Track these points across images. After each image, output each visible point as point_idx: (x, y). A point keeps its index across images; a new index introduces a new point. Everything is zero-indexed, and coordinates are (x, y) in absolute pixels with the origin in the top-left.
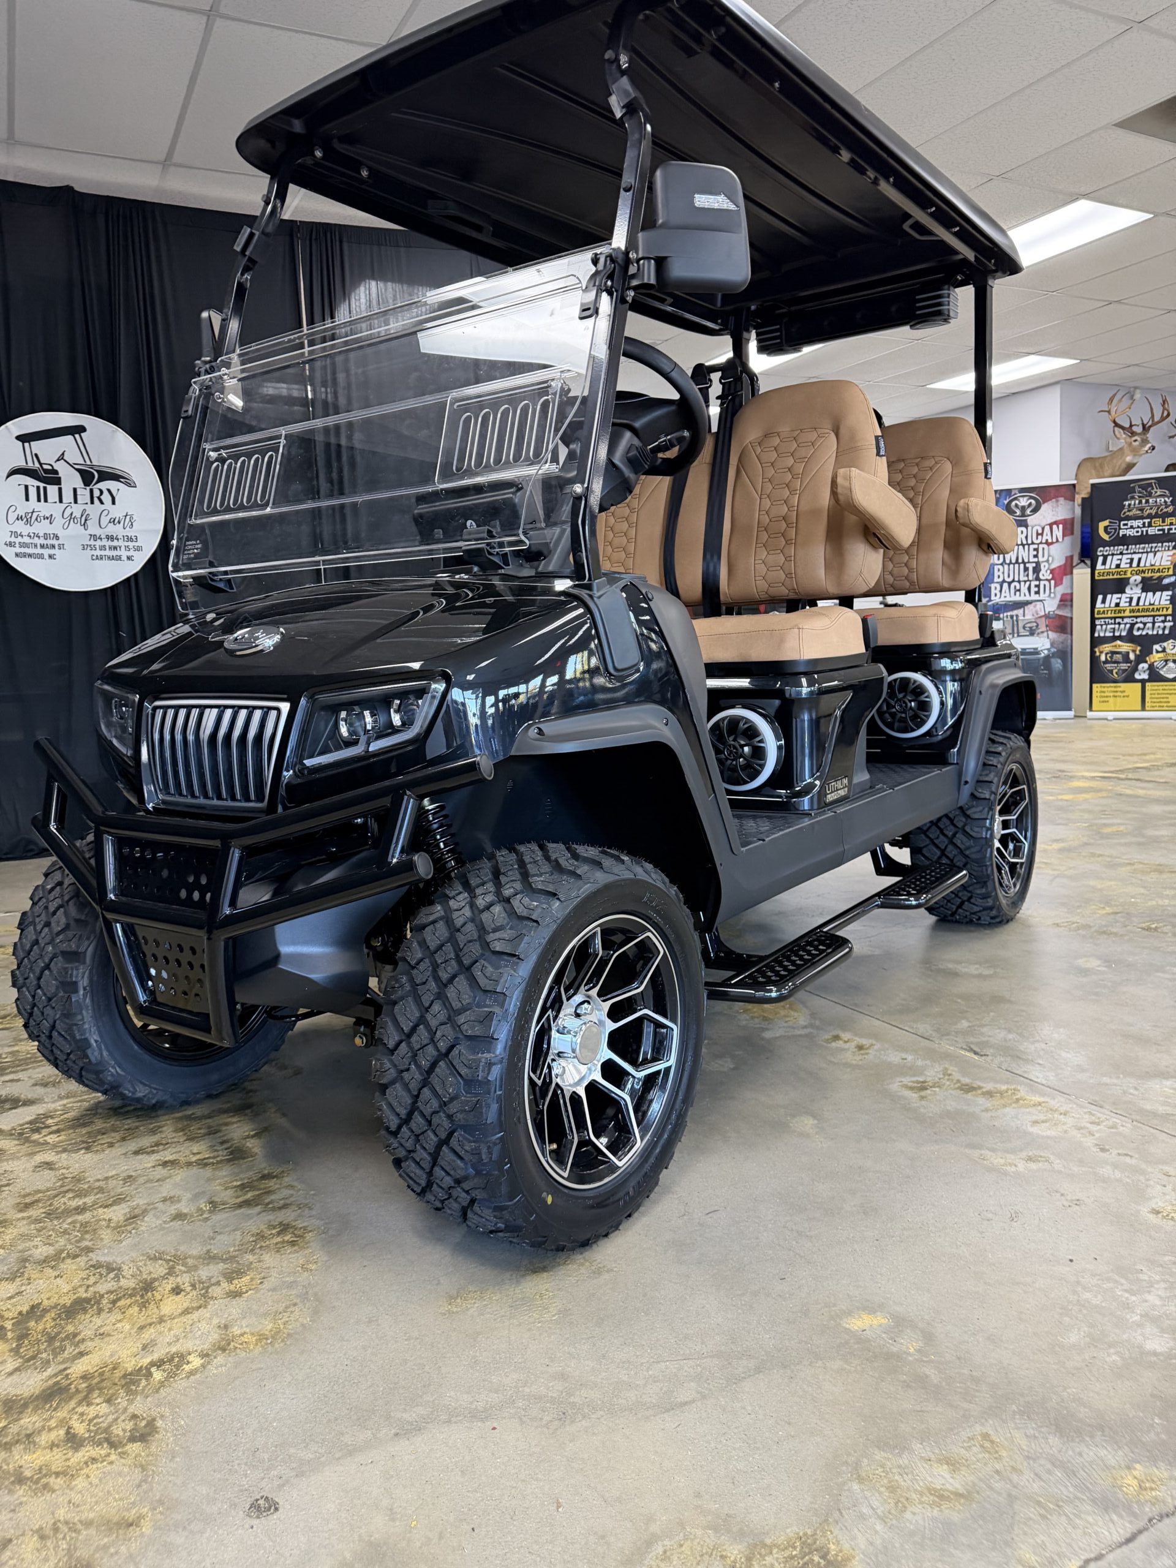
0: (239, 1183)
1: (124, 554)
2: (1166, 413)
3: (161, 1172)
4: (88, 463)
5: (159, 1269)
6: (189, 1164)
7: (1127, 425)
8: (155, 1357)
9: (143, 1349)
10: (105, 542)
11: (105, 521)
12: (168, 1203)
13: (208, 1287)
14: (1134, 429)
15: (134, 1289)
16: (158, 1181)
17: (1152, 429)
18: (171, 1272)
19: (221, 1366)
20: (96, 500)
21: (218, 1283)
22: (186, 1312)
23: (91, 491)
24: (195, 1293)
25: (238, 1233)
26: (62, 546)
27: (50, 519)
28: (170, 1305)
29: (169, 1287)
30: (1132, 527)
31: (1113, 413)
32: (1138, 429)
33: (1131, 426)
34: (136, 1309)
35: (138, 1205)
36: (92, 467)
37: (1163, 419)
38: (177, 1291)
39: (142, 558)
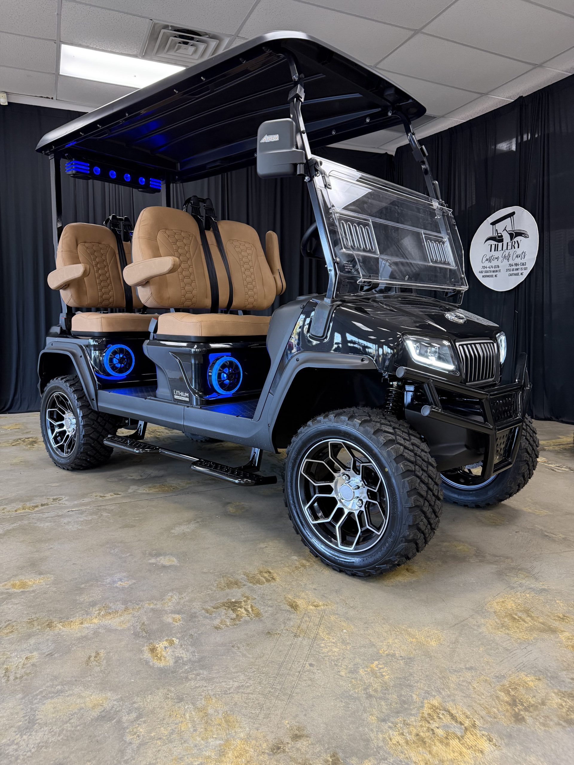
10: (514, 267)
11: (515, 256)
20: (513, 247)
23: (512, 243)
26: (500, 271)
27: (497, 258)
36: (514, 231)
39: (526, 273)
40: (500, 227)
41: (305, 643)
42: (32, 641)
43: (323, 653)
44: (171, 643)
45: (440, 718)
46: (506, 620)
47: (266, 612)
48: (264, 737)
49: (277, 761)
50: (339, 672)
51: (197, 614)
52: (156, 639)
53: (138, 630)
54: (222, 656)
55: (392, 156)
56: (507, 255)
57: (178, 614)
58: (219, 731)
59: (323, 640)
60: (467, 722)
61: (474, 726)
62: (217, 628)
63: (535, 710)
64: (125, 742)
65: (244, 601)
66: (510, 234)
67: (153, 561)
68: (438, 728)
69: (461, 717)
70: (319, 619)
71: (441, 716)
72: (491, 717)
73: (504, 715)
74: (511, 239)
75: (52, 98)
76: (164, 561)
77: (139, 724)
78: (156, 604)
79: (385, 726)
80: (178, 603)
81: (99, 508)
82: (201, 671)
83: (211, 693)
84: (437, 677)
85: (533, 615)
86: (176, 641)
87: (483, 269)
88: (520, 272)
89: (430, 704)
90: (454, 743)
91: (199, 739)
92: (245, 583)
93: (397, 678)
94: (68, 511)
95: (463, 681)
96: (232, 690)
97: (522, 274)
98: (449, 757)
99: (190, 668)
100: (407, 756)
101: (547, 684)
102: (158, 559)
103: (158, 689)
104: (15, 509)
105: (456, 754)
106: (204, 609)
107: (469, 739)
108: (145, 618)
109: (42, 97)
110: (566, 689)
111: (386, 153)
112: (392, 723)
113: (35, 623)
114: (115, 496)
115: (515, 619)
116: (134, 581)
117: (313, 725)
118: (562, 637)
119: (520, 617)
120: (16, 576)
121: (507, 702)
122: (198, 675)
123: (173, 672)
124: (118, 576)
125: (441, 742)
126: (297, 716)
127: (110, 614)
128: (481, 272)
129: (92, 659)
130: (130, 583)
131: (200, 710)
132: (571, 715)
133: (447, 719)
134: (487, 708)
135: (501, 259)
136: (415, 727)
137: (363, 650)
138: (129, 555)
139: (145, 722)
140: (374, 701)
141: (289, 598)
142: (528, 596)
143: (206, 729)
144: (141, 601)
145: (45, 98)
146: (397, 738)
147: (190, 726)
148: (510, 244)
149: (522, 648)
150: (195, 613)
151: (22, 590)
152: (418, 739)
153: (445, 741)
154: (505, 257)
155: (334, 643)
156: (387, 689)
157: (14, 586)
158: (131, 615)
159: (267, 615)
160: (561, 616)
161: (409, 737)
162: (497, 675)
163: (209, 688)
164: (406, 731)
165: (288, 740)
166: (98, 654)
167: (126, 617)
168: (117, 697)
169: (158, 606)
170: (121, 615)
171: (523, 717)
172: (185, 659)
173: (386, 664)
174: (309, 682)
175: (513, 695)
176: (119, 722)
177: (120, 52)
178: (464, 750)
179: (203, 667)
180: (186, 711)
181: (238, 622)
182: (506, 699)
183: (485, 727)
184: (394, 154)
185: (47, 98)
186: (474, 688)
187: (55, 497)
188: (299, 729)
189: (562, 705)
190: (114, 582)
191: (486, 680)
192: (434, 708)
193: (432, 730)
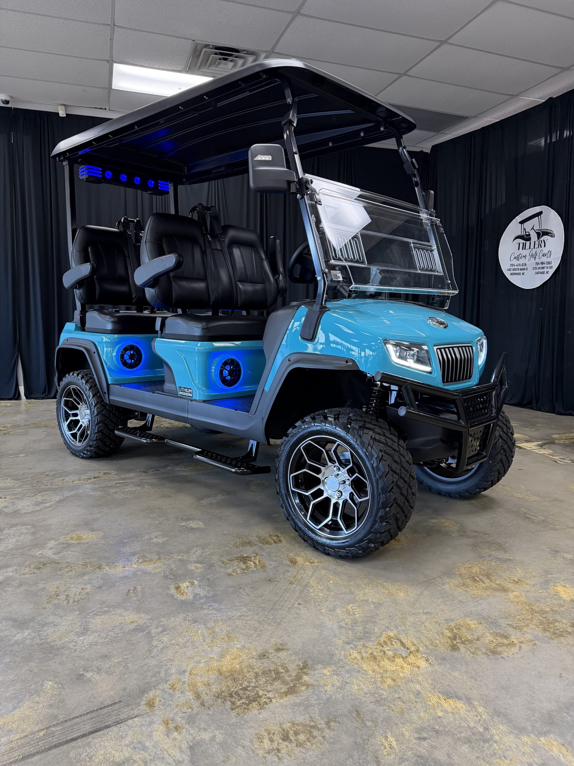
10: (540, 265)
11: (541, 255)
20: (540, 246)
26: (527, 269)
36: (541, 230)
39: (552, 272)
40: (528, 225)
41: (297, 588)
42: (86, 578)
43: (310, 596)
44: (192, 584)
45: (392, 644)
46: (468, 580)
47: (270, 565)
48: (255, 648)
49: (262, 663)
50: (321, 610)
51: (215, 564)
52: (181, 581)
53: (167, 573)
54: (231, 594)
55: (428, 153)
56: (534, 254)
57: (200, 563)
58: (222, 643)
59: (313, 587)
60: (413, 648)
61: (418, 651)
62: (230, 575)
63: (469, 643)
64: (153, 645)
65: (254, 557)
66: (537, 233)
67: (184, 524)
68: (389, 650)
69: (408, 644)
70: (312, 572)
71: (393, 643)
72: (433, 646)
73: (444, 645)
74: (538, 238)
75: (105, 109)
76: (193, 524)
77: (163, 635)
78: (183, 556)
79: (348, 647)
80: (201, 556)
81: (142, 481)
82: (213, 604)
83: (219, 619)
84: (398, 617)
85: (492, 578)
86: (196, 582)
87: (511, 267)
88: (545, 270)
89: (387, 634)
90: (399, 661)
91: (206, 647)
92: (256, 543)
93: (366, 616)
94: (116, 483)
95: (418, 621)
96: (235, 618)
97: (547, 272)
98: (392, 669)
99: (205, 601)
100: (360, 666)
101: (486, 627)
102: (188, 523)
103: (179, 614)
104: (72, 480)
105: (398, 667)
106: (220, 561)
107: (412, 659)
108: (173, 566)
109: (96, 108)
110: (501, 631)
111: (422, 151)
112: (354, 645)
113: (89, 566)
114: (157, 472)
115: (476, 580)
116: (167, 539)
117: (293, 643)
118: (511, 595)
119: (481, 579)
120: (74, 531)
121: (449, 637)
122: (210, 606)
123: (191, 603)
124: (155, 534)
125: (389, 659)
126: (282, 636)
127: (146, 561)
128: (509, 270)
129: (131, 592)
130: (164, 540)
131: (209, 629)
132: (497, 648)
133: (397, 645)
134: (431, 640)
135: (528, 257)
136: (371, 649)
137: (343, 596)
138: (165, 519)
139: (167, 634)
140: (343, 631)
141: (291, 556)
142: (493, 564)
143: (212, 641)
144: (171, 553)
145: (99, 108)
146: (355, 654)
147: (201, 638)
148: (537, 243)
149: (474, 601)
150: (213, 563)
151: (78, 541)
152: (371, 657)
153: (392, 659)
154: (532, 255)
155: (320, 590)
156: (356, 623)
157: (72, 538)
158: (162, 563)
159: (270, 567)
160: (516, 580)
161: (364, 655)
162: (447, 618)
163: (218, 615)
164: (363, 650)
165: (273, 651)
166: (135, 588)
167: (159, 564)
168: (148, 617)
169: (184, 558)
170: (154, 563)
171: (458, 648)
172: (202, 595)
173: (359, 607)
174: (296, 616)
175: (456, 633)
176: (149, 633)
177: (166, 68)
178: (405, 665)
179: (214, 601)
180: (199, 629)
181: (246, 571)
182: (449, 635)
183: (426, 652)
184: (429, 151)
185: (101, 108)
186: (426, 626)
187: (105, 472)
188: (281, 645)
189: (492, 641)
190: (151, 539)
191: (437, 622)
192: (390, 638)
193: (384, 651)
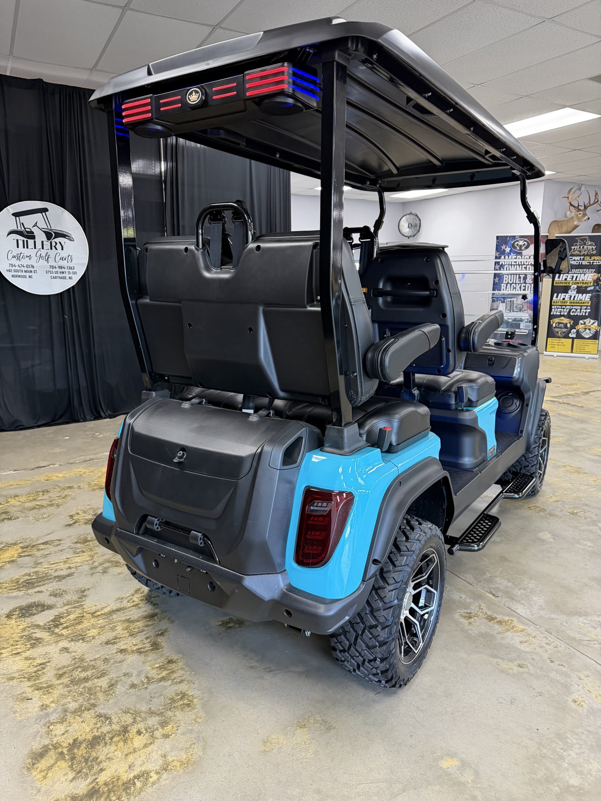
0: (158, 665)
1: (67, 276)
2: (596, 200)
3: (120, 656)
4: (49, 228)
5: (128, 719)
6: (133, 652)
7: (576, 205)
8: (135, 773)
9: (129, 768)
10: (58, 269)
11: (58, 259)
12: (126, 677)
13: (153, 731)
14: (580, 207)
15: (119, 731)
16: (120, 662)
17: (589, 208)
18: (135, 722)
19: (166, 779)
20: (53, 247)
21: (157, 729)
22: (146, 746)
23: (51, 243)
24: (147, 735)
25: (162, 697)
26: (35, 272)
27: (29, 257)
28: (138, 742)
29: (135, 730)
30: (574, 260)
31: (570, 199)
32: (582, 208)
33: (578, 206)
34: (122, 743)
35: (112, 677)
36: (51, 230)
37: (595, 203)
38: (139, 733)
39: (77, 278)
56: (44, 255)
74: (49, 239)
148: (47, 243)
154: (41, 256)
